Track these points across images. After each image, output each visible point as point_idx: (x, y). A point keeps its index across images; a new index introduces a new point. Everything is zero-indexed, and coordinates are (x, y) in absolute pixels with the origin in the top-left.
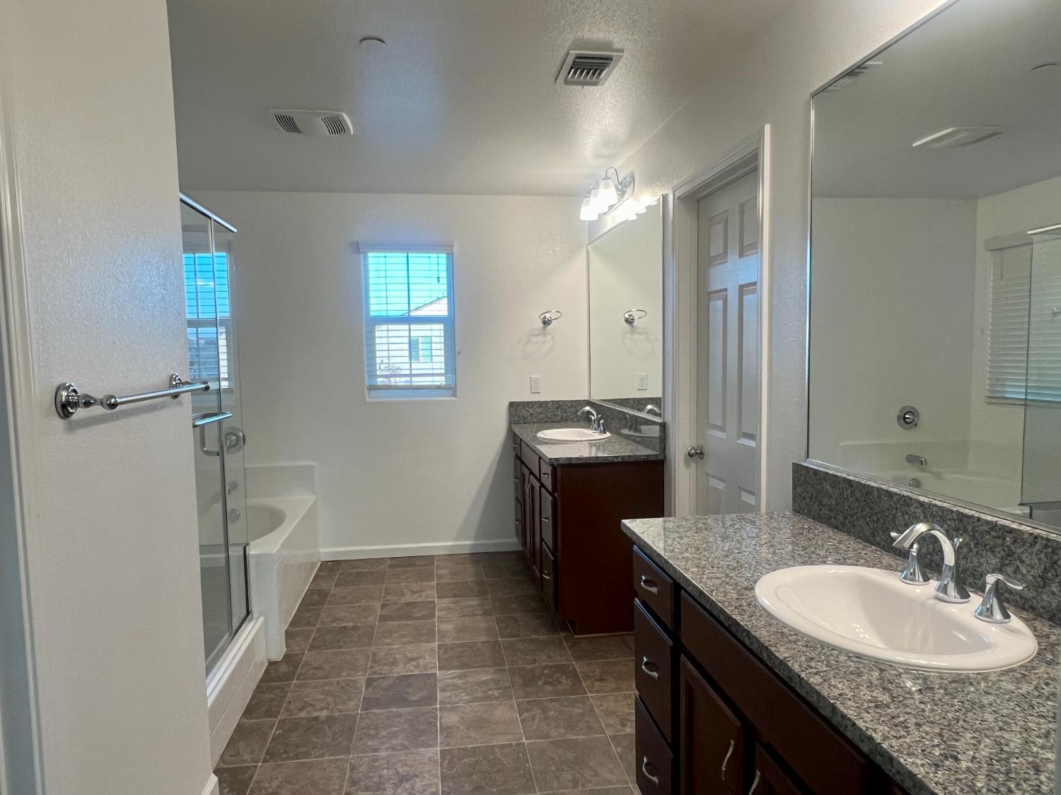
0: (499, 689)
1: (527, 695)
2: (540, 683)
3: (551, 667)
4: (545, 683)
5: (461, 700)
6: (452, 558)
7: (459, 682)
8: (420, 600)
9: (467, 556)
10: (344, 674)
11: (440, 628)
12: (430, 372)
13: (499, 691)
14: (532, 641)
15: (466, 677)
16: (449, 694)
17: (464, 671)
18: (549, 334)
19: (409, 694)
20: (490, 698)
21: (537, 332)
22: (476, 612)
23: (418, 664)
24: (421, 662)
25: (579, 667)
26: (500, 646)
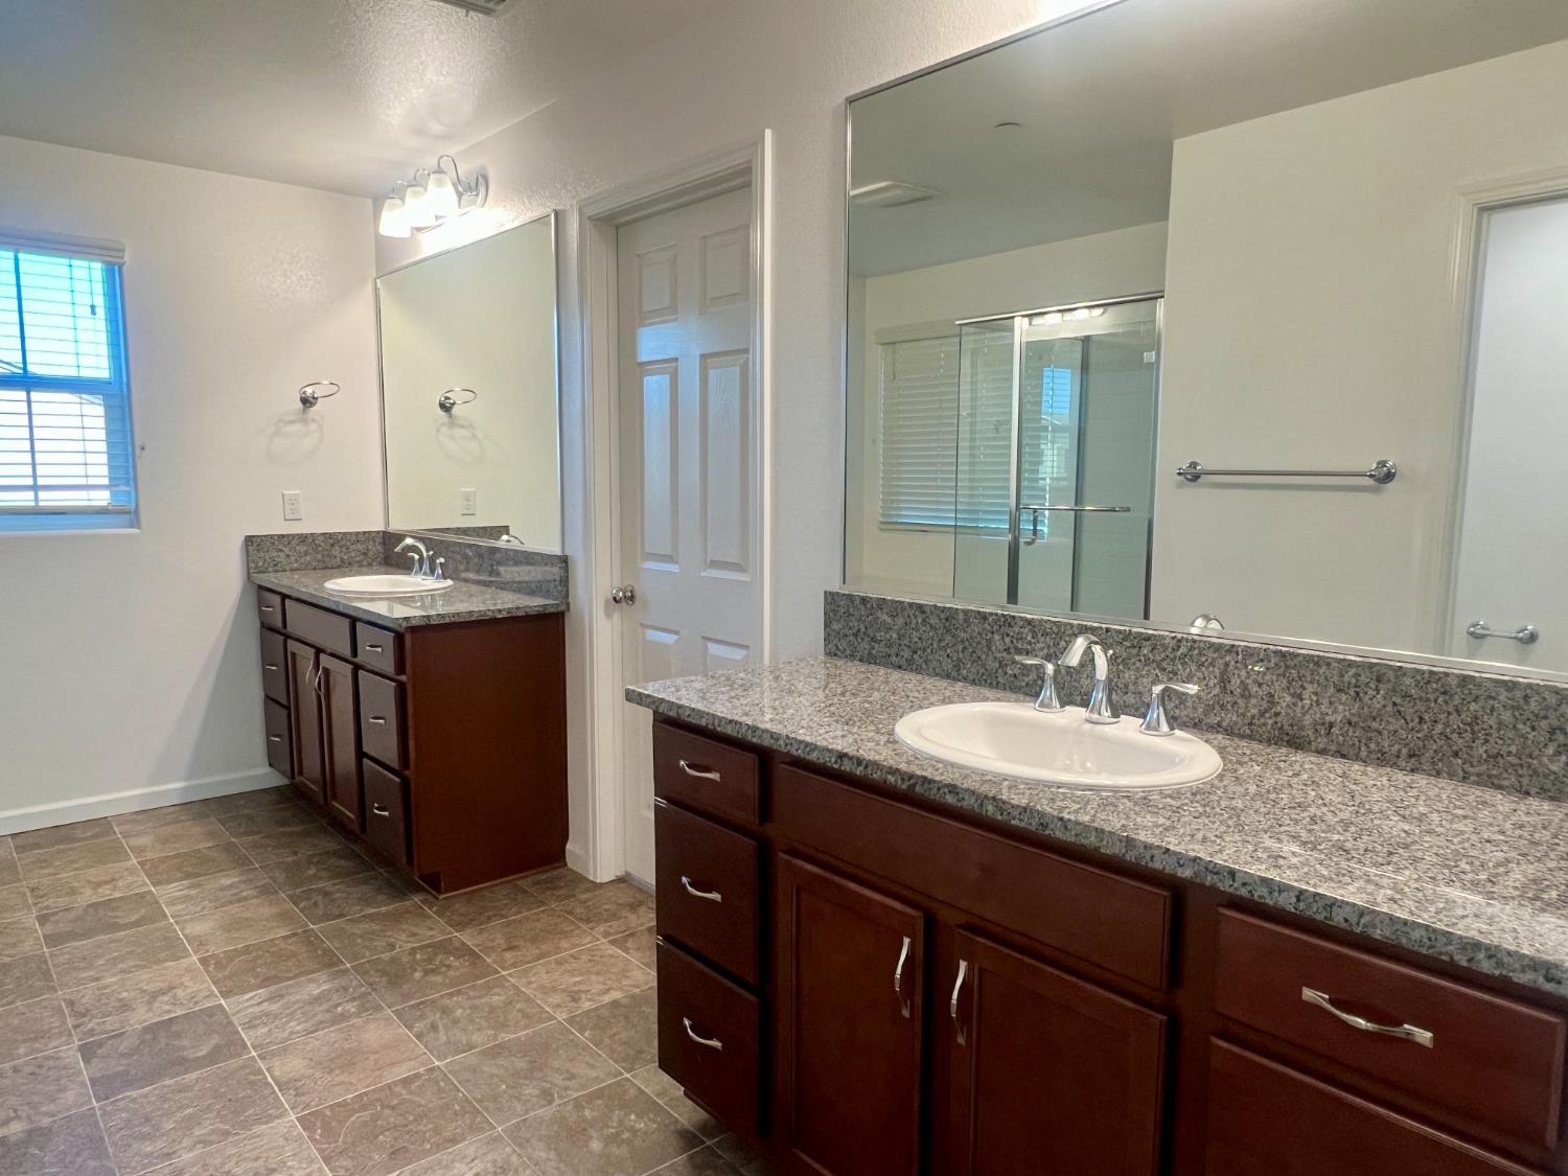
0: (354, 999)
1: (406, 997)
2: (418, 975)
3: (422, 948)
4: (426, 973)
5: (291, 1033)
6: (147, 816)
7: (275, 1007)
8: (118, 895)
9: (177, 808)
10: (22, 1051)
11: (187, 932)
12: (82, 481)
13: (355, 1004)
14: (372, 917)
15: (282, 996)
16: (264, 1030)
17: (272, 988)
18: (313, 421)
19: (184, 1048)
20: (344, 1017)
21: (292, 418)
22: (244, 894)
23: (175, 996)
24: (180, 993)
25: (467, 937)
26: (317, 937)
